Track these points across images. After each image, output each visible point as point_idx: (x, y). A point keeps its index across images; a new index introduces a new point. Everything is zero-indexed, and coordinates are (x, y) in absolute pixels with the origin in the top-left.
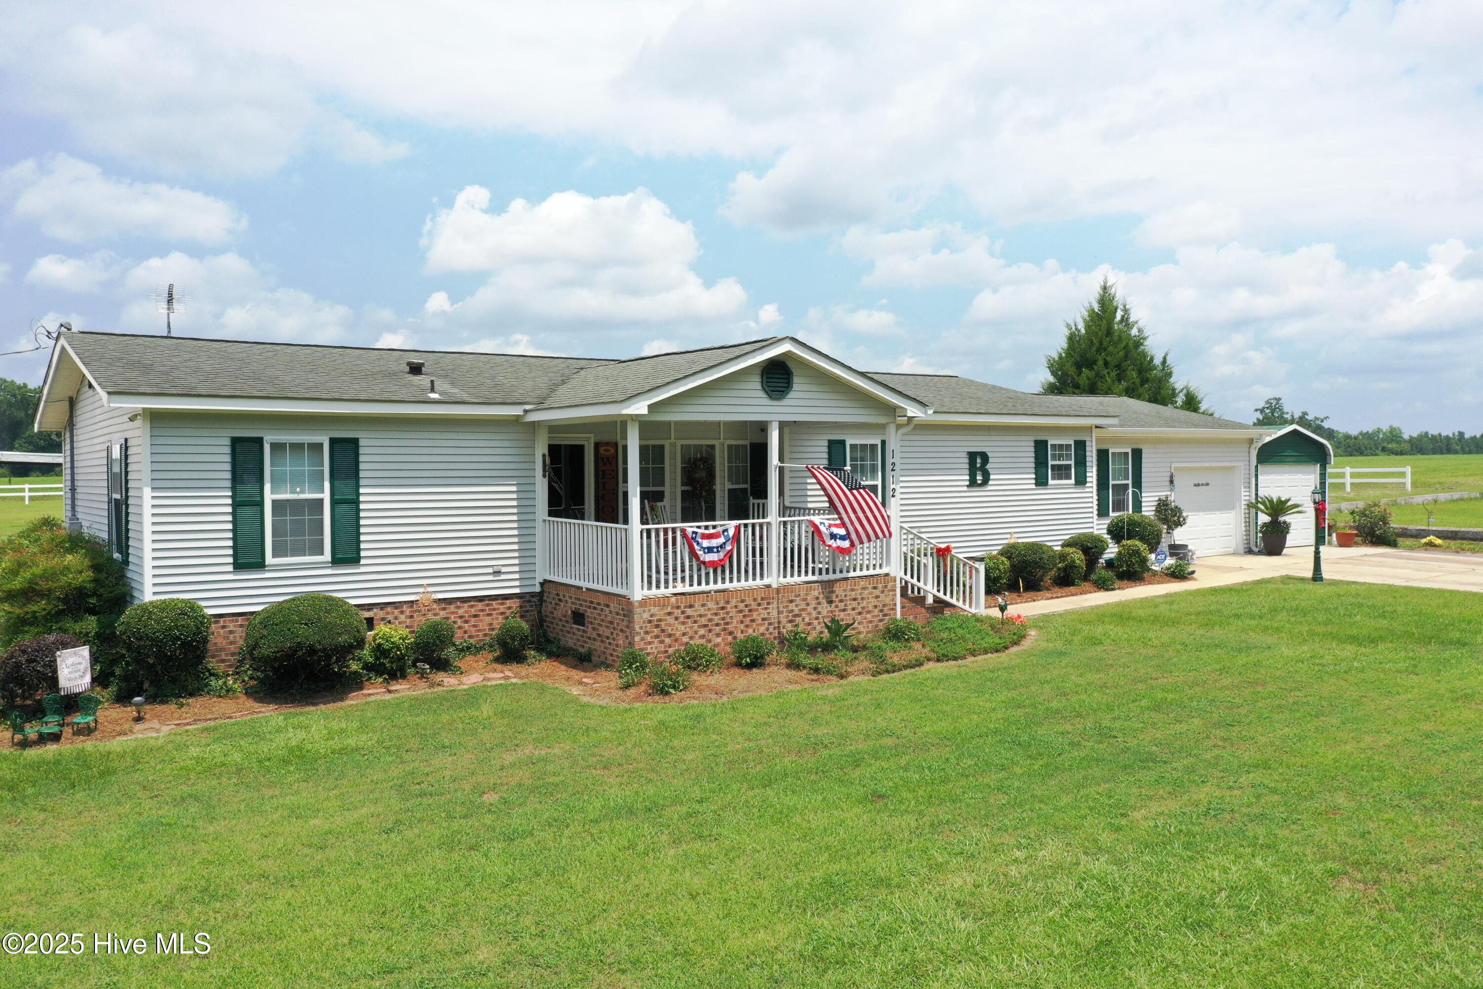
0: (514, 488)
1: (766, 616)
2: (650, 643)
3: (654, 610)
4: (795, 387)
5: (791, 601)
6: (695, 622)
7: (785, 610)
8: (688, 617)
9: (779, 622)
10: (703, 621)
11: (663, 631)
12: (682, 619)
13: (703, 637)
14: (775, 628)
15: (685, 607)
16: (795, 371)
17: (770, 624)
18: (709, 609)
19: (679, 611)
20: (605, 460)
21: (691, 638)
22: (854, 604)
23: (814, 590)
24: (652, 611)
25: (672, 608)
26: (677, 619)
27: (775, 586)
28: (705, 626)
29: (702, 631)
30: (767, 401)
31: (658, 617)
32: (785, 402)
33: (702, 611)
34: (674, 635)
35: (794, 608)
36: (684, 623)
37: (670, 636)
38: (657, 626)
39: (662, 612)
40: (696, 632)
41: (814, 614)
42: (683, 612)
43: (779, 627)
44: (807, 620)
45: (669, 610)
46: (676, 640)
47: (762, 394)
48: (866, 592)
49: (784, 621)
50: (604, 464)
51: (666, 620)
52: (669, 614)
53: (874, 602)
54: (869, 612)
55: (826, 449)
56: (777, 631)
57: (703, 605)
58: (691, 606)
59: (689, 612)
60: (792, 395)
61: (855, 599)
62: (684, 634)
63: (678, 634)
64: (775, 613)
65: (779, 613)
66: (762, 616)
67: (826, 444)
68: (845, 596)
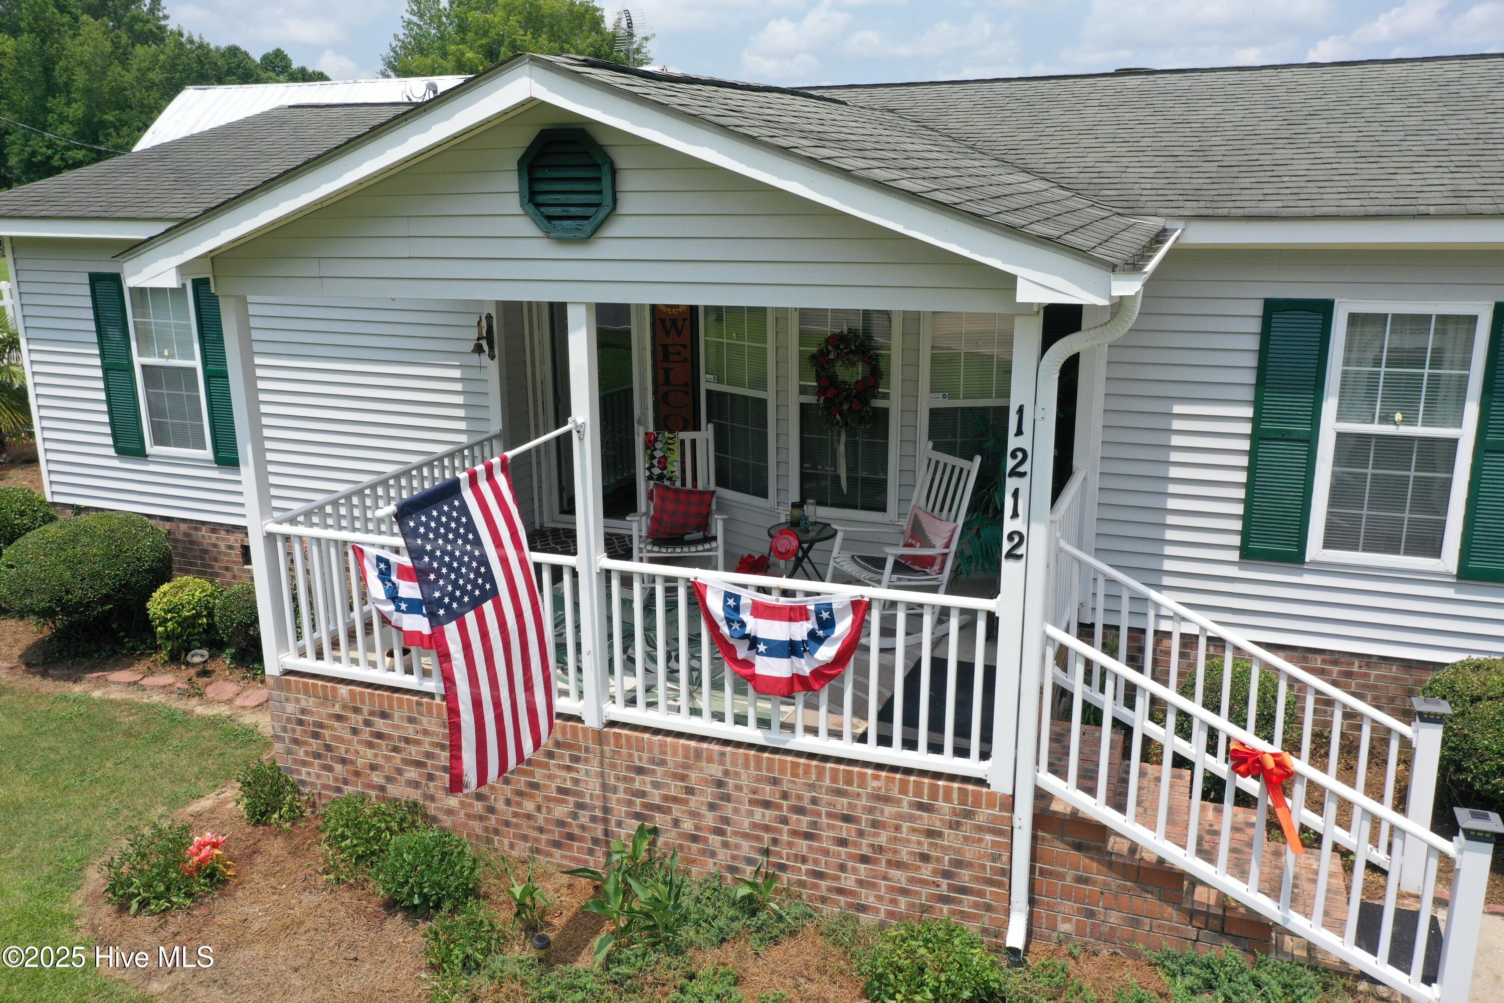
0: (457, 374)
1: (569, 785)
2: (304, 763)
3: (309, 703)
4: (627, 204)
5: (640, 771)
6: (396, 749)
7: (621, 786)
8: (379, 735)
9: (606, 810)
10: (414, 752)
11: (328, 748)
12: (366, 736)
13: (416, 785)
14: (593, 819)
15: (372, 713)
16: (621, 160)
17: (580, 806)
18: (426, 732)
19: (360, 718)
20: (668, 324)
21: (389, 779)
22: (845, 830)
23: (710, 760)
24: (303, 703)
25: (344, 707)
26: (355, 731)
27: (592, 722)
28: (419, 764)
29: (412, 774)
30: (544, 248)
31: (316, 719)
32: (601, 249)
33: (410, 731)
34: (352, 762)
35: (648, 789)
36: (370, 745)
37: (343, 761)
38: (316, 735)
39: (324, 711)
40: (400, 772)
41: (710, 819)
42: (367, 723)
43: (605, 821)
44: (688, 826)
45: (337, 710)
46: (357, 774)
47: (526, 226)
48: (889, 810)
49: (619, 810)
50: (668, 334)
51: (332, 728)
52: (339, 718)
53: (918, 843)
54: (898, 865)
55: (1255, 326)
56: (599, 828)
57: (411, 720)
58: (384, 715)
59: (381, 725)
60: (615, 229)
61: (847, 819)
62: (373, 767)
63: (360, 762)
64: (593, 786)
65: (604, 787)
66: (558, 782)
67: (1257, 309)
68: (814, 801)
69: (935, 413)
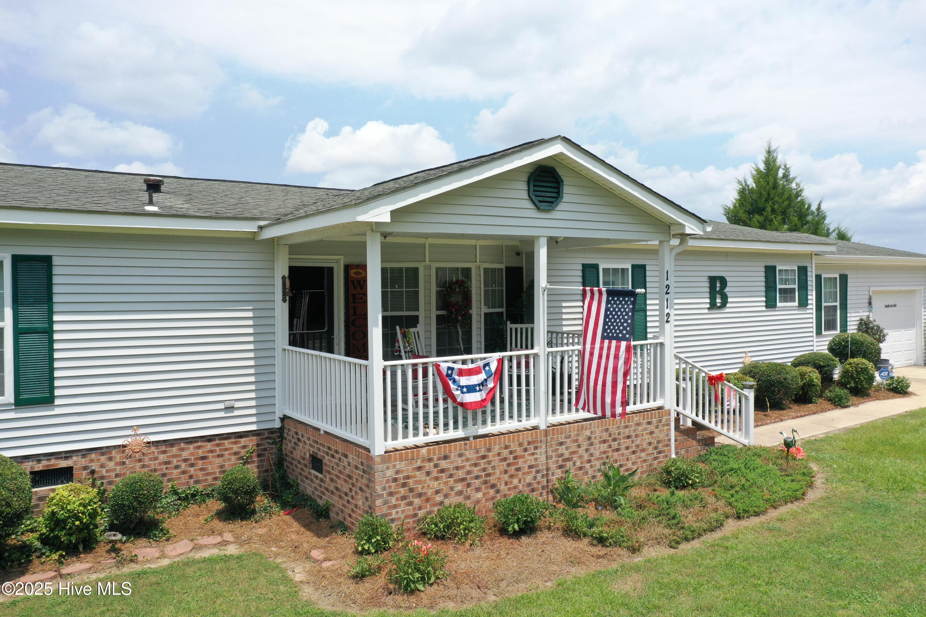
1: (533, 463)
2: (395, 506)
3: (400, 465)
4: (566, 198)
5: (561, 444)
6: (451, 476)
7: (554, 454)
8: (442, 471)
9: (548, 469)
10: (461, 474)
11: (411, 490)
12: (435, 474)
13: (460, 493)
14: (543, 476)
15: (439, 459)
16: (567, 180)
17: (538, 472)
18: (467, 460)
19: (432, 464)
20: (356, 283)
21: (446, 496)
22: (628, 442)
23: (586, 429)
24: (398, 467)
25: (423, 461)
26: (428, 474)
27: (543, 427)
28: (463, 480)
29: (459, 487)
30: (534, 213)
31: (405, 474)
32: (554, 214)
33: (459, 462)
34: (425, 494)
35: (564, 451)
36: (437, 479)
37: (420, 495)
38: (404, 485)
39: (410, 468)
40: (452, 489)
41: (586, 457)
42: (436, 466)
43: (547, 475)
44: (578, 464)
45: (419, 463)
46: (428, 500)
47: (528, 204)
48: (640, 428)
49: (553, 466)
50: (355, 289)
51: (414, 477)
52: (419, 468)
53: (647, 438)
54: (643, 450)
55: (580, 273)
56: (545, 480)
57: (460, 455)
58: (446, 457)
59: (444, 464)
60: (561, 206)
61: (629, 437)
62: (437, 492)
63: (430, 492)
64: (543, 458)
65: (547, 458)
66: (529, 463)
67: (580, 267)
68: (619, 434)
69: (486, 314)
